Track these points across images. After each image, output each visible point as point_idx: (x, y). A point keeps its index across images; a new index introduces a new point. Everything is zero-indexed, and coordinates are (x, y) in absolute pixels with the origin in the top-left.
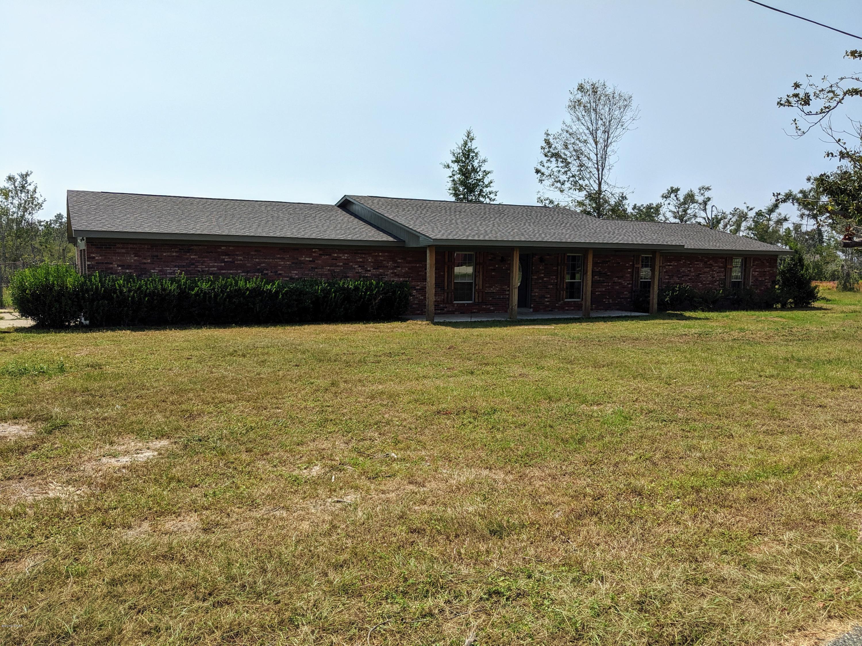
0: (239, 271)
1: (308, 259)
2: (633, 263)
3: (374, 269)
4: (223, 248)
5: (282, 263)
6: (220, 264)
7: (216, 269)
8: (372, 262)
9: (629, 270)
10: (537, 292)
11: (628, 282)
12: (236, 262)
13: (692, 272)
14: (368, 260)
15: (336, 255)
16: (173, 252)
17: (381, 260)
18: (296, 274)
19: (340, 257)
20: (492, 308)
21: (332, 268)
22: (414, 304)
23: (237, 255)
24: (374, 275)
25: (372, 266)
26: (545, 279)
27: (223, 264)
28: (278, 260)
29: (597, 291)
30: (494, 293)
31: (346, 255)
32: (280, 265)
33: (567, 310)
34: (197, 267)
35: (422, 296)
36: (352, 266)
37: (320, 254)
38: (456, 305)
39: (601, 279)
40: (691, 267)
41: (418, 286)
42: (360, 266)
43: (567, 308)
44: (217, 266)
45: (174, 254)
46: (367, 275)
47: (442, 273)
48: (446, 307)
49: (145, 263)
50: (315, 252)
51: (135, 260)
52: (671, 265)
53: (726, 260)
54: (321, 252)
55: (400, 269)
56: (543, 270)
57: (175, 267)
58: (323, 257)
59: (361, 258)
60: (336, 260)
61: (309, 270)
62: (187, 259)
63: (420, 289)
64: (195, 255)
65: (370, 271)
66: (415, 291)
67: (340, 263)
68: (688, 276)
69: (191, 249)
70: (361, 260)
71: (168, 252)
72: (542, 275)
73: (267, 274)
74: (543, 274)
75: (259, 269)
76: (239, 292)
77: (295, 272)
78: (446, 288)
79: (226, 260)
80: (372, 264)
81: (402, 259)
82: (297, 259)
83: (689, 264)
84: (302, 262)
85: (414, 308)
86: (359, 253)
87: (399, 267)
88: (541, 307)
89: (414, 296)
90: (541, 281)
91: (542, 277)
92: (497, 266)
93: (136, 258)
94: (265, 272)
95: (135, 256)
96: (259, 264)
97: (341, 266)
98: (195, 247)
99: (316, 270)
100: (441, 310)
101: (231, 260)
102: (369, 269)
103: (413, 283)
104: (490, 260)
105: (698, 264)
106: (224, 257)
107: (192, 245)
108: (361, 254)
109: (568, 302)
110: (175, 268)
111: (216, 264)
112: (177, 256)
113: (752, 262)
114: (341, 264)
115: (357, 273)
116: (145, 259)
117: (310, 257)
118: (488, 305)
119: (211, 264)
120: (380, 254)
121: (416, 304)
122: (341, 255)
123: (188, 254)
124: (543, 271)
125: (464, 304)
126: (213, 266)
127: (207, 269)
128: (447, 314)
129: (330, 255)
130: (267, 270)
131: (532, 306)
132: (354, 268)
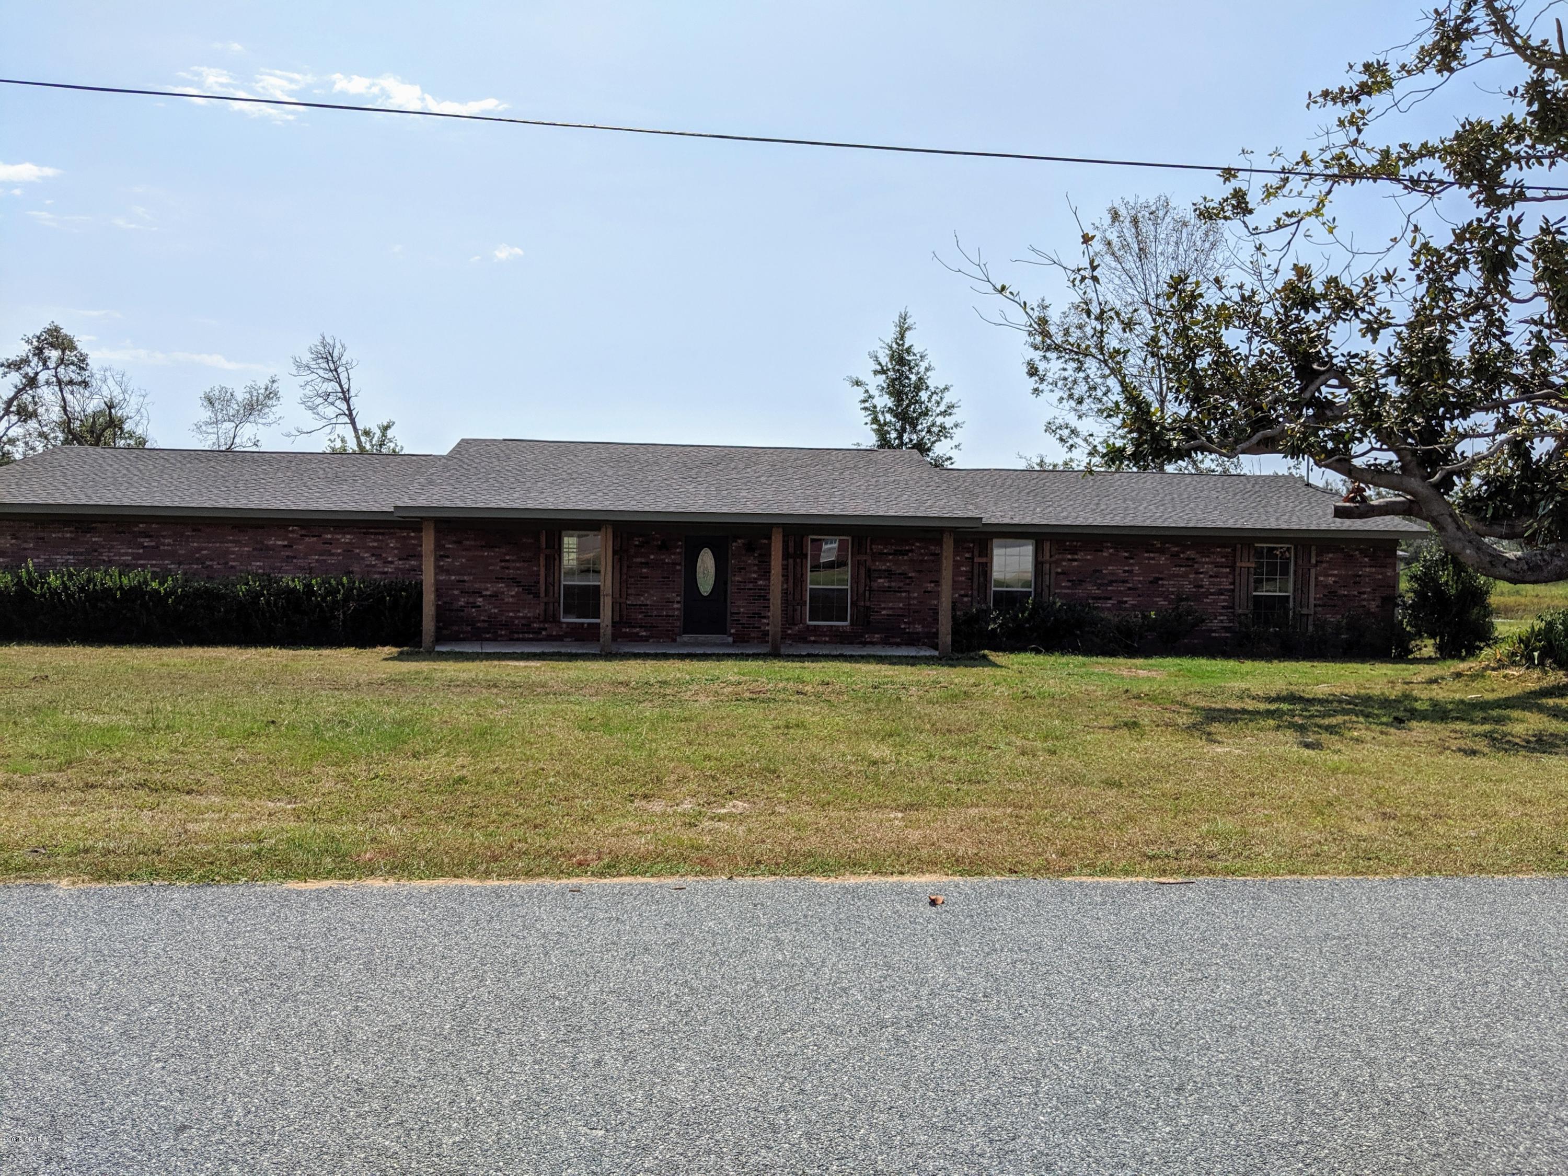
0: (167, 562)
1: (280, 543)
2: (973, 555)
3: (400, 559)
4: (141, 526)
5: (237, 549)
6: (136, 551)
7: (130, 558)
8: (396, 548)
9: (963, 569)
10: (743, 607)
11: (962, 592)
12: (162, 548)
13: (1138, 575)
14: (387, 544)
15: (329, 536)
16: (67, 532)
17: (413, 544)
18: (260, 567)
19: (338, 539)
20: (644, 634)
21: (321, 558)
22: (479, 621)
23: (164, 537)
24: (400, 569)
25: (396, 555)
26: (760, 582)
27: (141, 551)
28: (230, 545)
29: (884, 609)
30: (647, 605)
31: (348, 536)
32: (233, 553)
33: (814, 642)
34: (101, 554)
35: (495, 608)
36: (358, 554)
37: (302, 536)
38: (564, 626)
39: (893, 584)
40: (1132, 565)
41: (487, 589)
42: (373, 555)
43: (813, 638)
44: (132, 554)
45: (68, 535)
46: (386, 569)
47: (535, 569)
48: (545, 629)
49: (25, 549)
50: (292, 532)
51: (12, 545)
52: (1075, 560)
53: (1234, 550)
54: (303, 532)
55: (450, 560)
56: (755, 565)
57: (69, 554)
58: (307, 539)
59: (375, 541)
60: (331, 544)
61: (282, 562)
62: (87, 543)
63: (490, 596)
64: (99, 537)
65: (392, 562)
66: (480, 599)
67: (338, 548)
68: (1124, 582)
69: (93, 528)
70: (375, 544)
71: (59, 532)
72: (755, 576)
73: (211, 566)
74: (755, 572)
75: (198, 559)
76: (108, 592)
77: (258, 564)
78: (542, 594)
79: (146, 544)
80: (396, 551)
81: (455, 542)
82: (263, 543)
83: (1126, 558)
84: (268, 548)
85: (479, 628)
86: (372, 533)
87: (448, 557)
88: (753, 635)
89: (479, 607)
90: (751, 586)
91: (755, 579)
92: (652, 557)
93: (13, 541)
94: (208, 563)
95: (12, 539)
96: (199, 550)
97: (339, 554)
98: (99, 525)
99: (295, 561)
100: (533, 633)
101: (153, 544)
102: (390, 559)
103: (477, 586)
104: (636, 546)
105: (1153, 559)
106: (142, 540)
107: (95, 522)
108: (376, 534)
109: (815, 626)
110: (68, 557)
111: (130, 551)
112: (72, 539)
113: (1313, 553)
114: (339, 551)
115: (367, 566)
116: (26, 542)
117: (283, 540)
118: (635, 627)
119: (122, 551)
120: (412, 534)
121: (484, 621)
122: (339, 537)
123: (89, 535)
124: (755, 568)
125: (583, 624)
126: (126, 554)
127: (117, 558)
128: (546, 640)
129: (319, 536)
130: (211, 560)
131: (733, 631)
132: (363, 558)
